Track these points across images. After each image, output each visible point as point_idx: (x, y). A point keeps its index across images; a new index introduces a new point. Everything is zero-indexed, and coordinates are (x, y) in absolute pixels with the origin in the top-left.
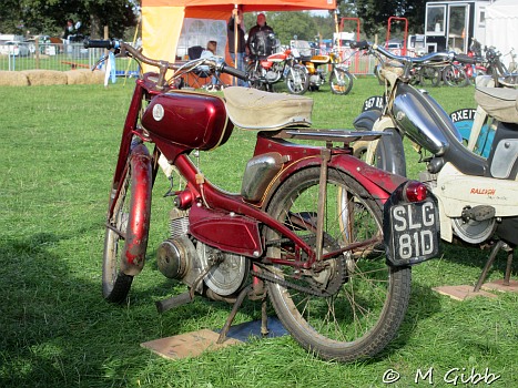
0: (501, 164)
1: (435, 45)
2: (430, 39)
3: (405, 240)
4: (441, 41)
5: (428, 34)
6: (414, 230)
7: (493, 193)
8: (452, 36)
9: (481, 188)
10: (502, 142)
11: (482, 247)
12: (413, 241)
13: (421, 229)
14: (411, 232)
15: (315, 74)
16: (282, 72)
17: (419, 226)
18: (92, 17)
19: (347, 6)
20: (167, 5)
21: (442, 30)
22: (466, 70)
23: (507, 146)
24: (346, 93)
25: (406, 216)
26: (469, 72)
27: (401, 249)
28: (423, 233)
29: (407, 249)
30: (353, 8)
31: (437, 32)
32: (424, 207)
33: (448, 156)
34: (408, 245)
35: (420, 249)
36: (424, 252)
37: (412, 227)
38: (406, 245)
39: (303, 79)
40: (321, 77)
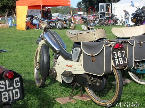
0: (75, 56)
1: (102, 15)
2: (101, 13)
3: (5, 94)
4: (103, 14)
5: (100, 12)
6: (10, 90)
7: (72, 66)
8: (106, 12)
9: (68, 64)
10: (75, 49)
11: (72, 84)
12: (9, 94)
13: (13, 89)
14: (8, 91)
15: (65, 24)
16: (55, 23)
17: (12, 88)
18: (12, 10)
19: (82, 5)
20: (23, 6)
21: (104, 11)
22: (109, 22)
23: (76, 50)
24: (74, 29)
25: (5, 85)
26: (110, 22)
27: (3, 98)
28: (14, 91)
29: (6, 98)
30: (83, 6)
31: (102, 12)
32: (14, 80)
33: (60, 53)
34: (7, 96)
35: (13, 97)
36: (15, 98)
37: (8, 88)
38: (5, 96)
39: (61, 25)
40: (67, 25)
